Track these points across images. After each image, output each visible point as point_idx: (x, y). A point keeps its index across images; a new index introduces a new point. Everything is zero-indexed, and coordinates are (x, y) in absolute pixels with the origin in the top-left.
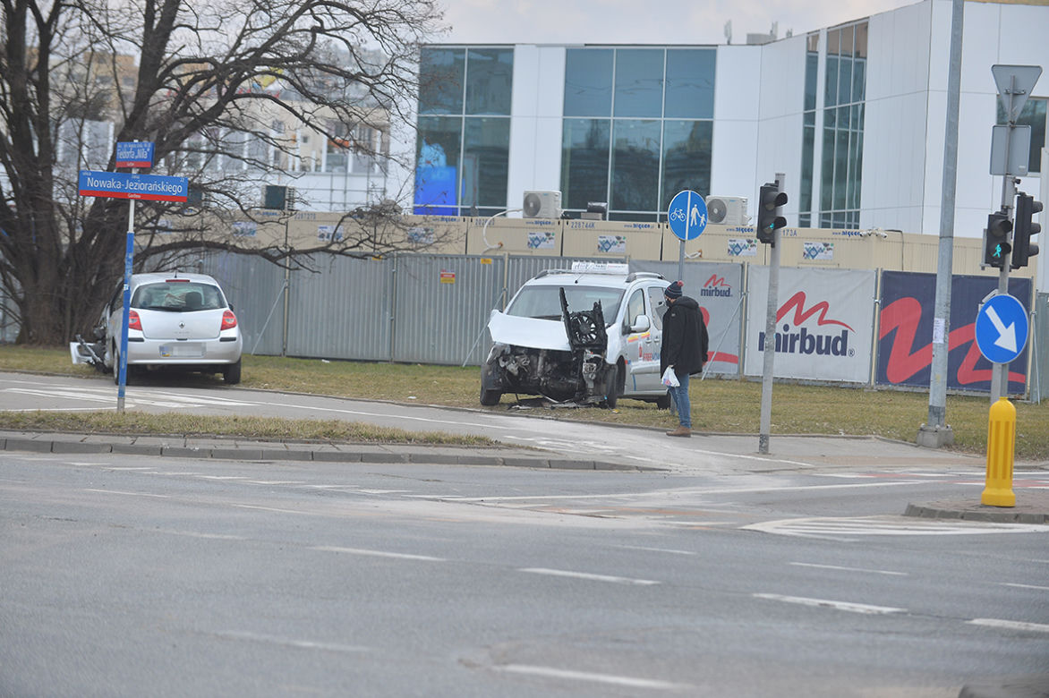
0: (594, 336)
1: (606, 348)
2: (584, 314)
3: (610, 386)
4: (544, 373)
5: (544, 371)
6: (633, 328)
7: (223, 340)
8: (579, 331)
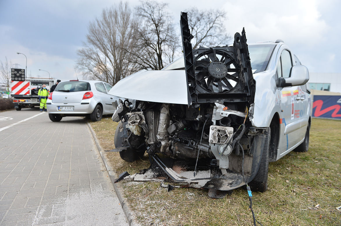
0: (233, 83)
1: (253, 101)
2: (218, 51)
3: (258, 160)
4: (168, 136)
5: (168, 133)
6: (288, 80)
7: (82, 104)
8: (207, 74)
